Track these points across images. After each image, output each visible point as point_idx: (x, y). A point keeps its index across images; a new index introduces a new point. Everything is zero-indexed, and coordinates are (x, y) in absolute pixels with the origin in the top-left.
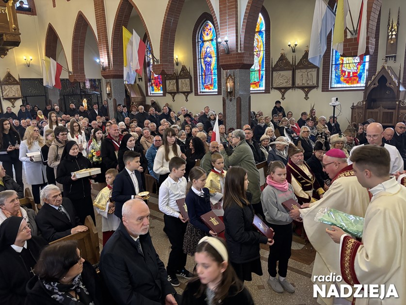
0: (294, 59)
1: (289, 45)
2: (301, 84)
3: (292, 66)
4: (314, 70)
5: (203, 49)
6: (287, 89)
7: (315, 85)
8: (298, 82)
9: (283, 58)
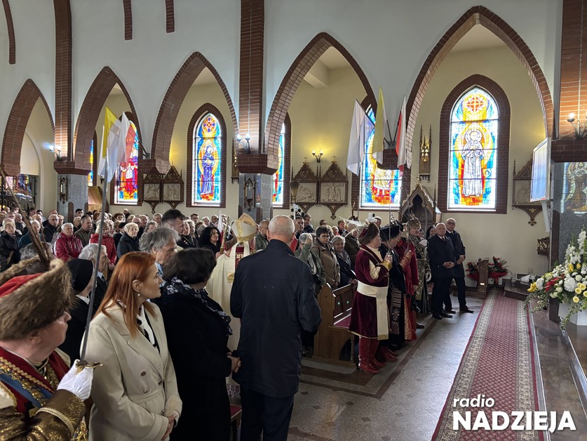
0: (319, 170)
1: (314, 154)
2: (326, 200)
3: (316, 178)
4: (342, 184)
5: (202, 148)
6: (310, 205)
7: (344, 202)
8: (324, 198)
9: (305, 168)
